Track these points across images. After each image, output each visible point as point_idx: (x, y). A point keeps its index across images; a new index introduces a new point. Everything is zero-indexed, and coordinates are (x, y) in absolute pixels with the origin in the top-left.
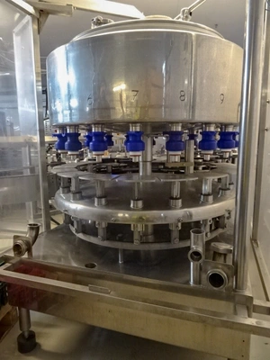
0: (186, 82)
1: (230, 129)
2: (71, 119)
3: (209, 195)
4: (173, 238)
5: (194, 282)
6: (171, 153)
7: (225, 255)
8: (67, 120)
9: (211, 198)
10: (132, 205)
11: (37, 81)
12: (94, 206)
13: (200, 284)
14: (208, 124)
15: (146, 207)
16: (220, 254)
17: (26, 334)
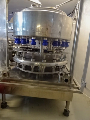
0: (59, 26)
1: (68, 42)
2: (23, 34)
3: (62, 59)
4: (53, 71)
5: (60, 82)
6: (54, 47)
7: (68, 74)
8: (21, 34)
9: (63, 60)
10: (43, 61)
11: (7, 20)
12: (31, 61)
13: (61, 82)
14: (64, 40)
15: (47, 62)
16: (67, 74)
17: (4, 103)
